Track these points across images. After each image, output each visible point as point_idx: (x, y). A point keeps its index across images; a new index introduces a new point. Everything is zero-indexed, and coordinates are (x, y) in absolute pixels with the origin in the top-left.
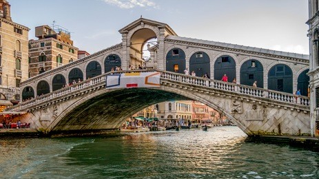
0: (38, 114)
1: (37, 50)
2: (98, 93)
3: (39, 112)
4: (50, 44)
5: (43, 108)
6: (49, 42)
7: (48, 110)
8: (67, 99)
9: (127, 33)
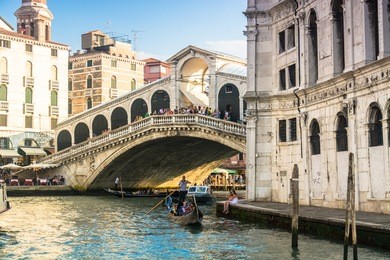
0: (73, 167)
1: (82, 71)
2: (138, 142)
3: (74, 165)
4: (99, 63)
5: (78, 159)
6: (99, 59)
7: (85, 161)
8: (105, 149)
9: (176, 64)
